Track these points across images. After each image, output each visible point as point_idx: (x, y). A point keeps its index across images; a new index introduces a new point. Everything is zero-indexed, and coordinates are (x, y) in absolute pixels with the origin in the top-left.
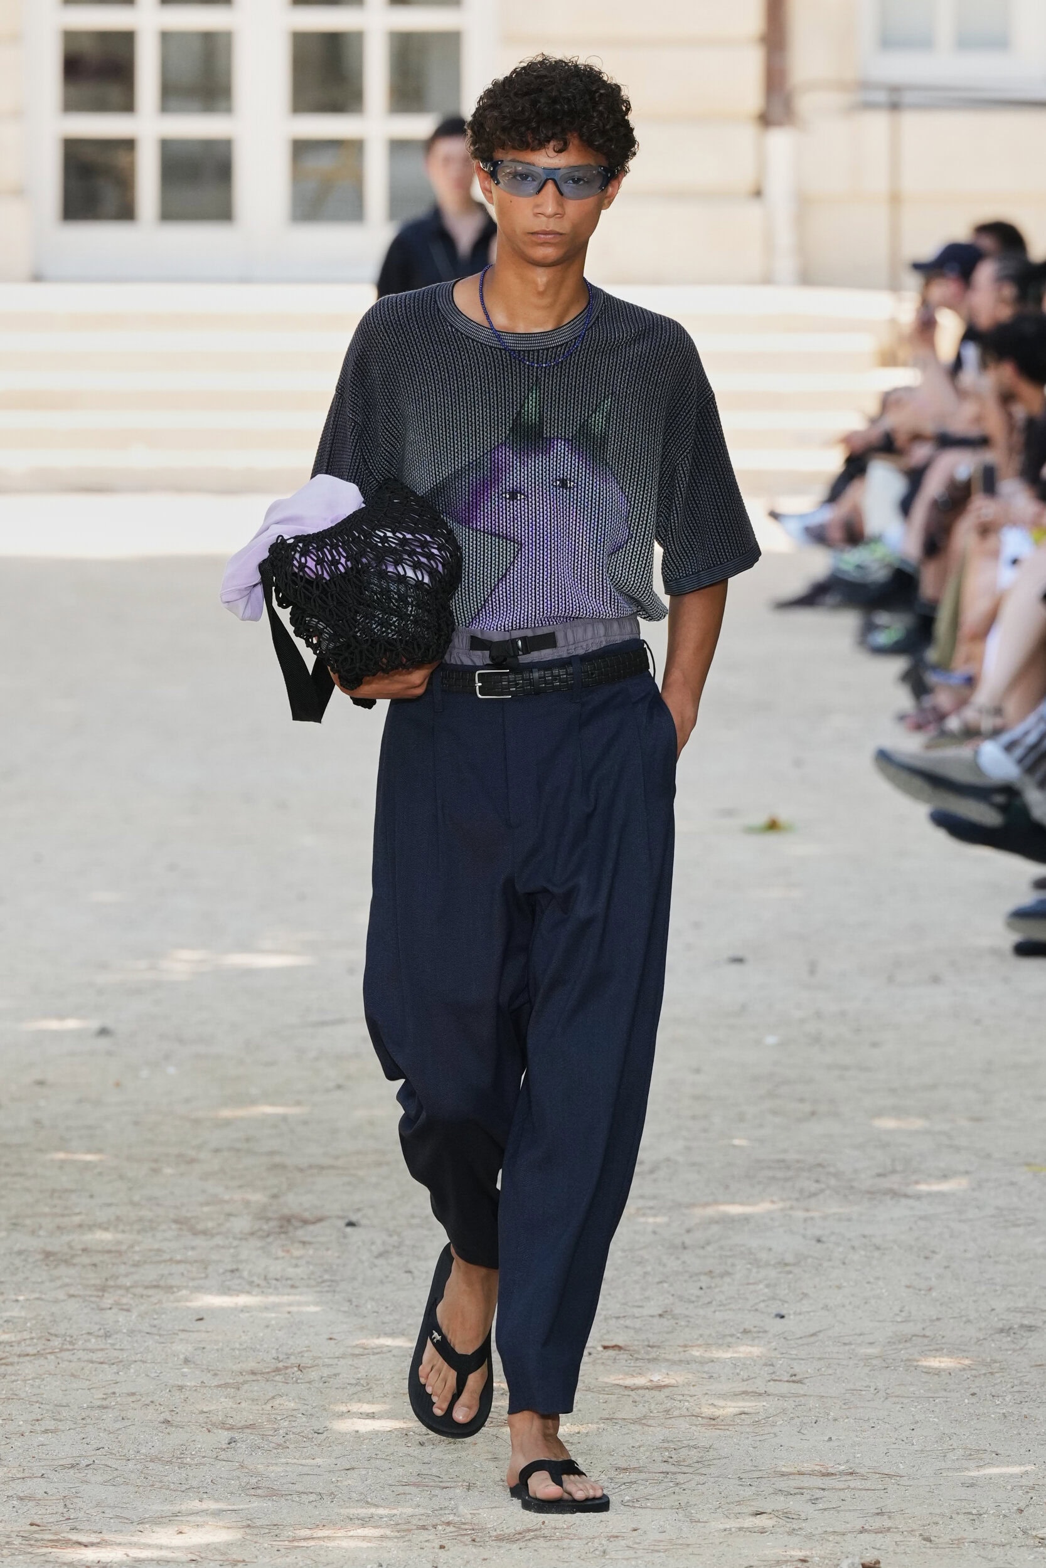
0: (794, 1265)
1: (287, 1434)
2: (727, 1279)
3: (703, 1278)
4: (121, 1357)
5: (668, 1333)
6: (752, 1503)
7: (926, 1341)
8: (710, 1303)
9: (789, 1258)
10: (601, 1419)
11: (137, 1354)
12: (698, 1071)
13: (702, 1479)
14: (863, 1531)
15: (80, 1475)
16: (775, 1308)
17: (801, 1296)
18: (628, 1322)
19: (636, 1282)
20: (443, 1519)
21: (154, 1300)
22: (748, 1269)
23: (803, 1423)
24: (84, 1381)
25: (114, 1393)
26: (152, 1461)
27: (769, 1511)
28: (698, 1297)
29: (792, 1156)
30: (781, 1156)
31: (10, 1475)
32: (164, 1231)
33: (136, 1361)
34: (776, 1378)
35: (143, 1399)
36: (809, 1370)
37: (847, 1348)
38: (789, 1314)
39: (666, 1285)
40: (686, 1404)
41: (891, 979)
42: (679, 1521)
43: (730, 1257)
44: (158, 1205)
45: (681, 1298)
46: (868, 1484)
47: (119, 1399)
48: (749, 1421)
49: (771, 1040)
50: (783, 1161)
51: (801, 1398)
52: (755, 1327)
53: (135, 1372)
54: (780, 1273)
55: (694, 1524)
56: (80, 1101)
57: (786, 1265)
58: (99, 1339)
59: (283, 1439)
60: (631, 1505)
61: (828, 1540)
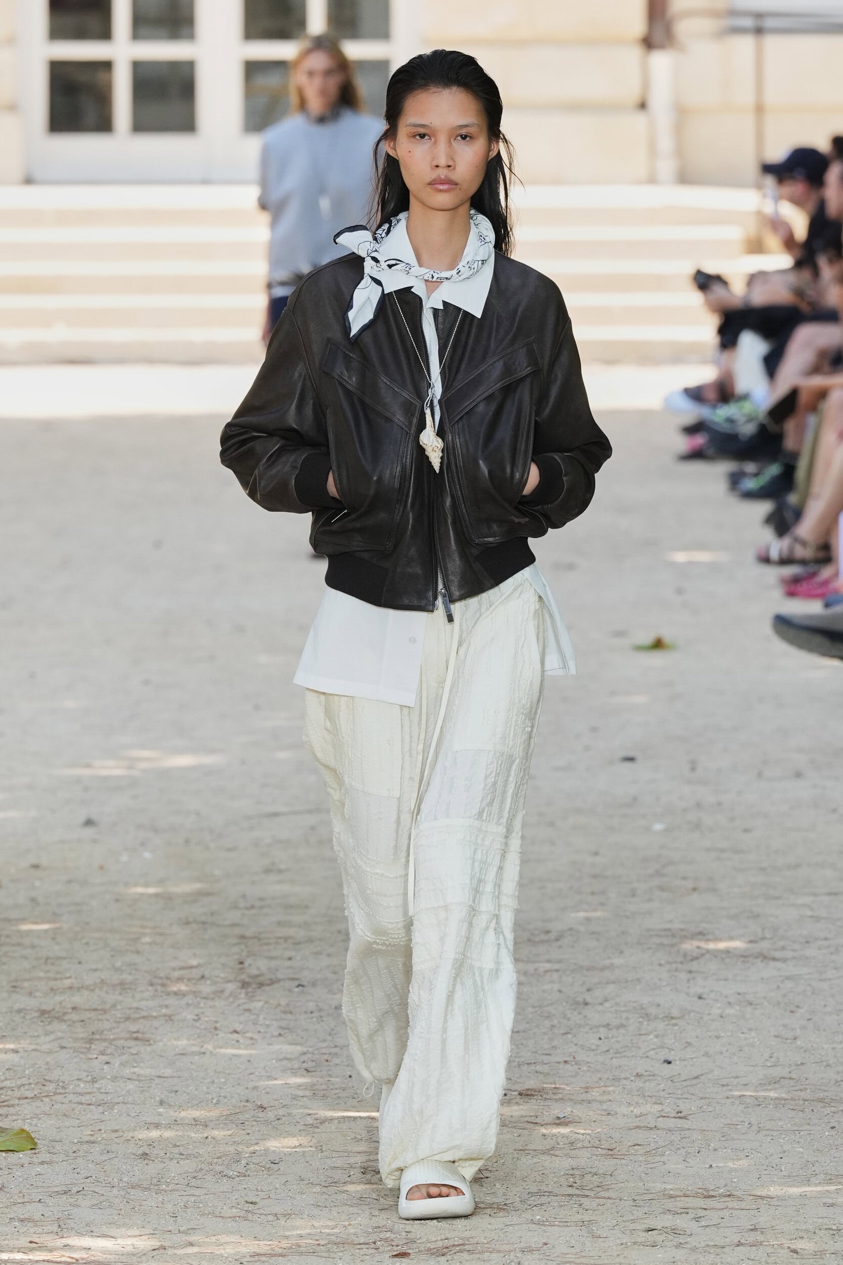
0: (679, 1018)
1: (248, 1164)
2: (622, 1031)
3: (601, 1029)
4: (106, 1099)
5: (572, 1077)
6: (645, 1221)
7: (792, 1082)
8: (608, 1051)
9: (675, 1012)
10: (515, 1150)
11: (119, 1097)
12: (596, 854)
13: (602, 1201)
14: (739, 1244)
15: (73, 1200)
16: (664, 1055)
17: (685, 1045)
18: (538, 1068)
19: (545, 1033)
20: (381, 1236)
21: (134, 1051)
22: (640, 1022)
23: (688, 1153)
24: (75, 1120)
25: (100, 1130)
26: (133, 1188)
27: (659, 1228)
28: (597, 1046)
29: (676, 926)
30: (668, 926)
31: (12, 1201)
32: (142, 992)
33: (119, 1103)
34: (664, 1115)
35: (125, 1135)
36: (693, 1108)
37: (725, 1088)
38: (675, 1061)
39: (570, 1036)
40: (588, 1137)
41: (760, 775)
42: (583, 1236)
43: (624, 1011)
44: (137, 970)
45: (583, 1047)
46: (743, 1205)
47: (104, 1135)
48: (641, 1152)
49: (658, 827)
50: (669, 930)
51: (686, 1132)
52: (646, 1071)
53: (117, 1113)
54: (667, 1025)
55: (595, 1239)
56: (69, 882)
57: (672, 1018)
58: (88, 1084)
59: (245, 1169)
60: (541, 1223)
61: (710, 1253)
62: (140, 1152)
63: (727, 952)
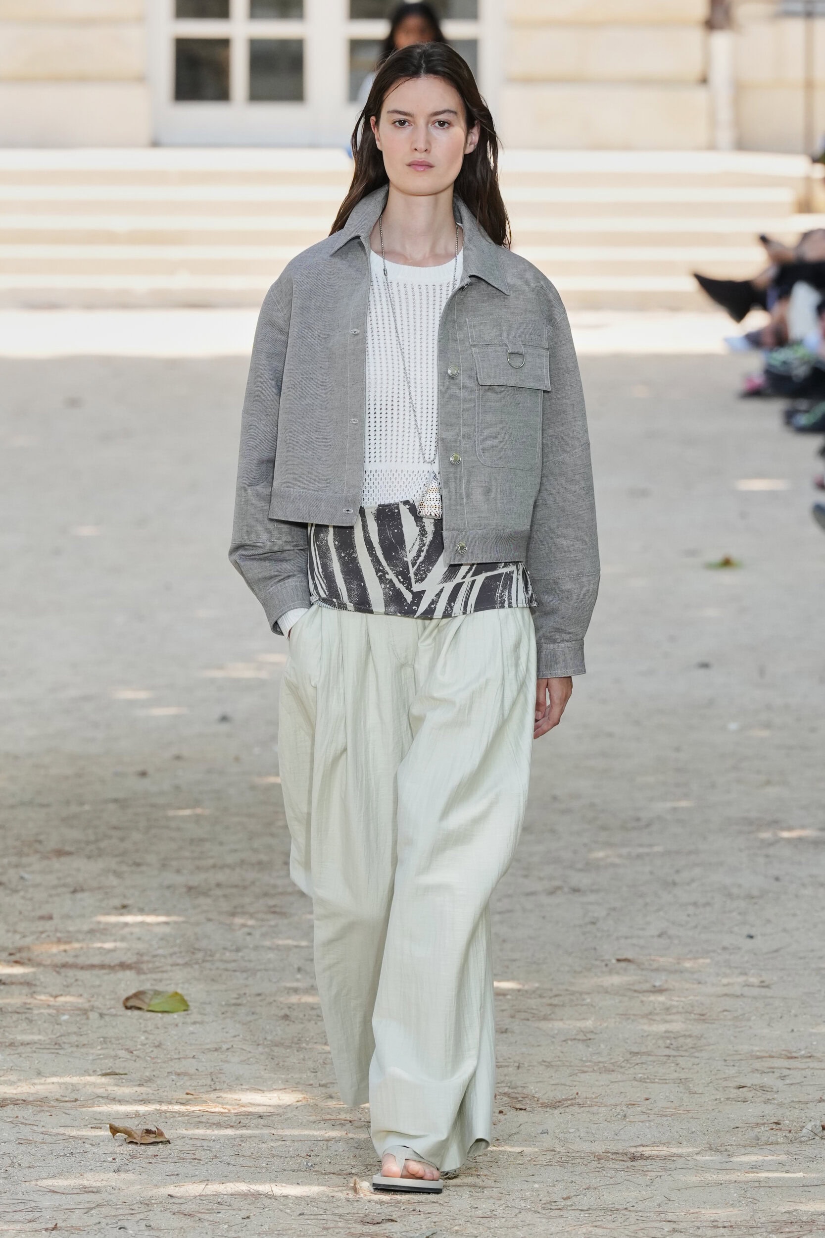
0: (759, 897)
2: (708, 908)
3: (690, 906)
4: (249, 966)
5: (665, 949)
6: (736, 1080)
8: (696, 926)
9: (755, 893)
10: (618, 1014)
11: (261, 964)
12: (679, 750)
13: (696, 1061)
15: (223, 1056)
16: (746, 930)
17: (766, 921)
18: (635, 941)
19: (640, 910)
20: (500, 1091)
21: (273, 923)
22: (724, 901)
23: (771, 1019)
24: (222, 984)
25: (245, 994)
26: (277, 1046)
27: (749, 1085)
28: (687, 922)
29: (753, 814)
30: (745, 815)
33: (261, 970)
34: (749, 983)
35: (267, 999)
36: (774, 978)
37: (802, 961)
38: (757, 935)
39: (662, 913)
40: (682, 1004)
42: (681, 1092)
43: (709, 891)
45: (673, 923)
46: (823, 1065)
47: (249, 998)
48: (730, 1017)
50: (747, 818)
51: (769, 1000)
52: (731, 945)
53: (260, 978)
54: (749, 903)
55: (692, 1095)
56: (209, 771)
57: (753, 898)
58: (232, 953)
60: (643, 1080)
61: (795, 1108)
62: (282, 1013)
63: (800, 839)
